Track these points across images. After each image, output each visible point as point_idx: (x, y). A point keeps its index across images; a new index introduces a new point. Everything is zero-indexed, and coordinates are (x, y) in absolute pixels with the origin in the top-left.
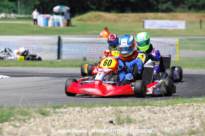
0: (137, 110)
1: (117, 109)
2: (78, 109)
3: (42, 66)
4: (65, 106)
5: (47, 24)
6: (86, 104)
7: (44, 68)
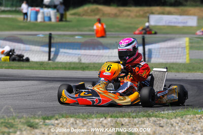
0: (140, 123)
1: (118, 121)
2: (72, 120)
3: (30, 68)
4: (57, 117)
5: (36, 19)
6: (81, 114)
7: (33, 71)
